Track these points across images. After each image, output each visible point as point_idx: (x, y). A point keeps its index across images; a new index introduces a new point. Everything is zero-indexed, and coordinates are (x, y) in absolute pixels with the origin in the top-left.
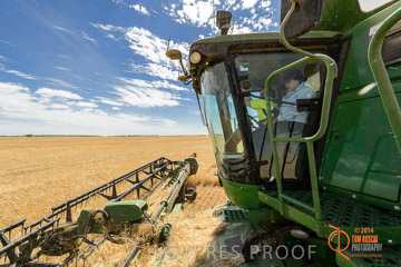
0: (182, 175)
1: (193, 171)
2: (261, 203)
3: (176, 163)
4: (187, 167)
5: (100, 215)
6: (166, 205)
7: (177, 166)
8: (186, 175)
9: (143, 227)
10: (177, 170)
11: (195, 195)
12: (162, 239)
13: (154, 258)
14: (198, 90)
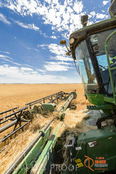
0: (70, 98)
1: (75, 97)
2: (105, 102)
3: (67, 94)
4: (72, 95)
5: (40, 107)
6: (63, 108)
7: (68, 95)
8: (71, 98)
9: (54, 113)
10: (68, 97)
11: (76, 107)
12: (62, 119)
13: (59, 124)
14: (74, 58)
